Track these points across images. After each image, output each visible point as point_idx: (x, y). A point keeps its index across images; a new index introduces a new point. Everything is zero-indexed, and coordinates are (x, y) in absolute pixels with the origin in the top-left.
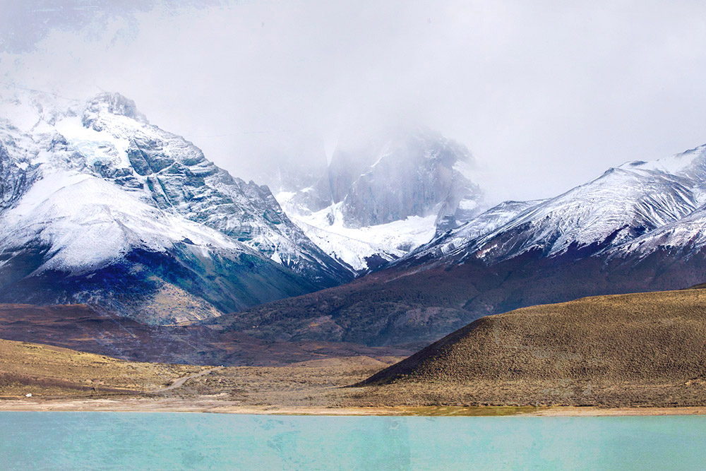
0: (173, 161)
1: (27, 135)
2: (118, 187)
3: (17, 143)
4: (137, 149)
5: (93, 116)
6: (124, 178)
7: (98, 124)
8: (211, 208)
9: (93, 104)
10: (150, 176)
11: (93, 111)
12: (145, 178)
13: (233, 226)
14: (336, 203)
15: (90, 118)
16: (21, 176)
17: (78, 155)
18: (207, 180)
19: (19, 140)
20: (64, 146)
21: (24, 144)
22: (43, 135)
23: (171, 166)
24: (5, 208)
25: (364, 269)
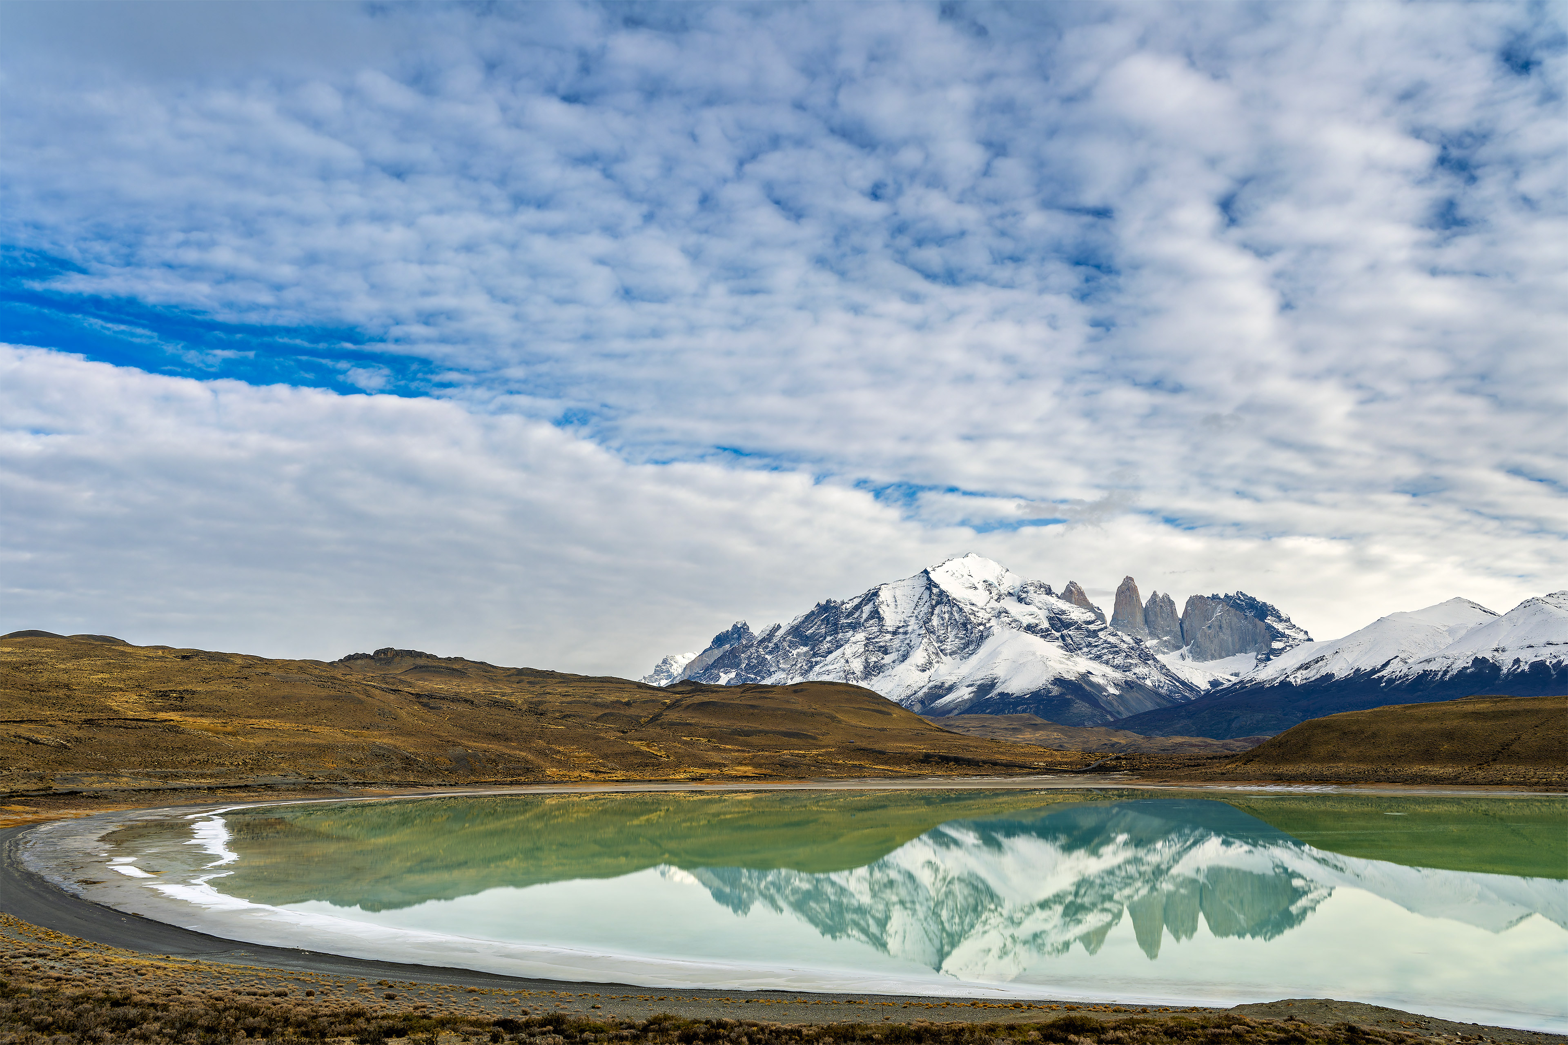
0: (1077, 622)
1: (982, 609)
2: (1042, 640)
3: (976, 614)
4: (1054, 615)
5: (1024, 595)
6: (1046, 634)
7: (1028, 600)
8: (1103, 651)
9: (1024, 588)
10: (1063, 633)
11: (1024, 593)
12: (1059, 634)
13: (1119, 663)
14: (1186, 646)
15: (1022, 597)
16: (980, 634)
17: (1015, 621)
18: (1100, 634)
19: (978, 612)
20: (1006, 615)
21: (981, 614)
22: (993, 608)
23: (1076, 626)
24: (971, 654)
25: (1208, 689)
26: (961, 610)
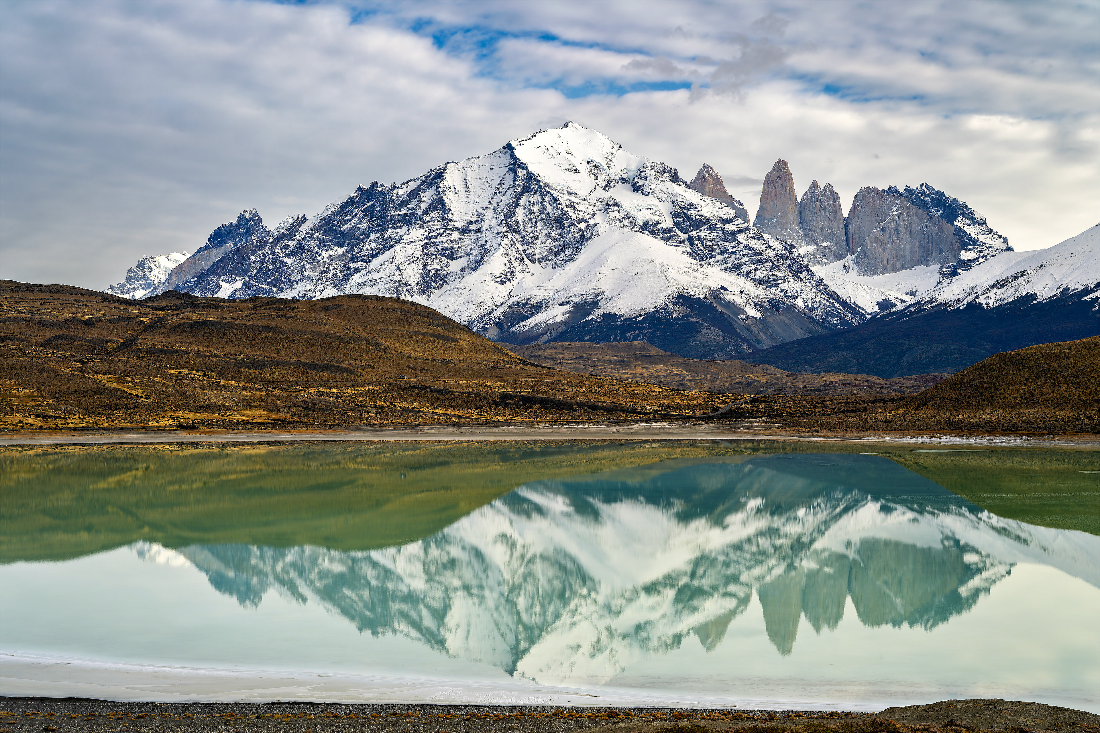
0: (711, 220)
1: (584, 199)
2: (663, 244)
3: (576, 206)
4: (680, 210)
5: (641, 182)
6: (669, 235)
7: (646, 189)
8: (743, 260)
9: (641, 172)
10: (691, 234)
11: (641, 178)
12: (686, 235)
13: (762, 275)
14: (851, 255)
15: (639, 184)
16: (580, 234)
17: (628, 216)
18: (741, 237)
19: (578, 204)
20: (617, 208)
21: (583, 207)
22: (598, 199)
23: (709, 225)
24: (567, 261)
25: (876, 312)
26: (555, 200)
